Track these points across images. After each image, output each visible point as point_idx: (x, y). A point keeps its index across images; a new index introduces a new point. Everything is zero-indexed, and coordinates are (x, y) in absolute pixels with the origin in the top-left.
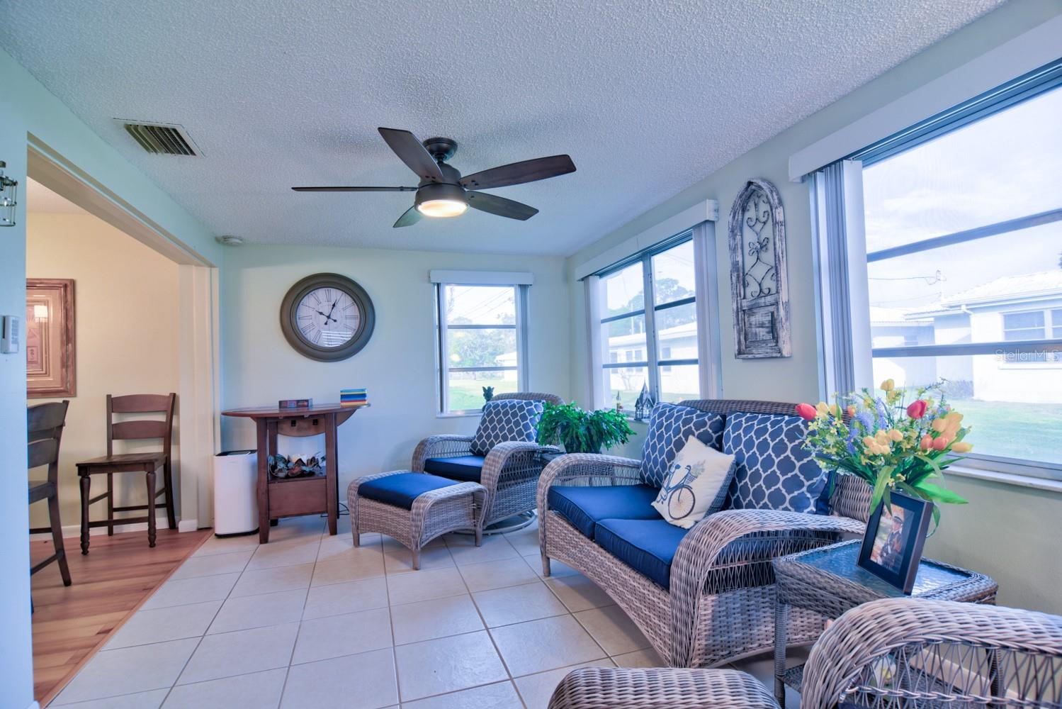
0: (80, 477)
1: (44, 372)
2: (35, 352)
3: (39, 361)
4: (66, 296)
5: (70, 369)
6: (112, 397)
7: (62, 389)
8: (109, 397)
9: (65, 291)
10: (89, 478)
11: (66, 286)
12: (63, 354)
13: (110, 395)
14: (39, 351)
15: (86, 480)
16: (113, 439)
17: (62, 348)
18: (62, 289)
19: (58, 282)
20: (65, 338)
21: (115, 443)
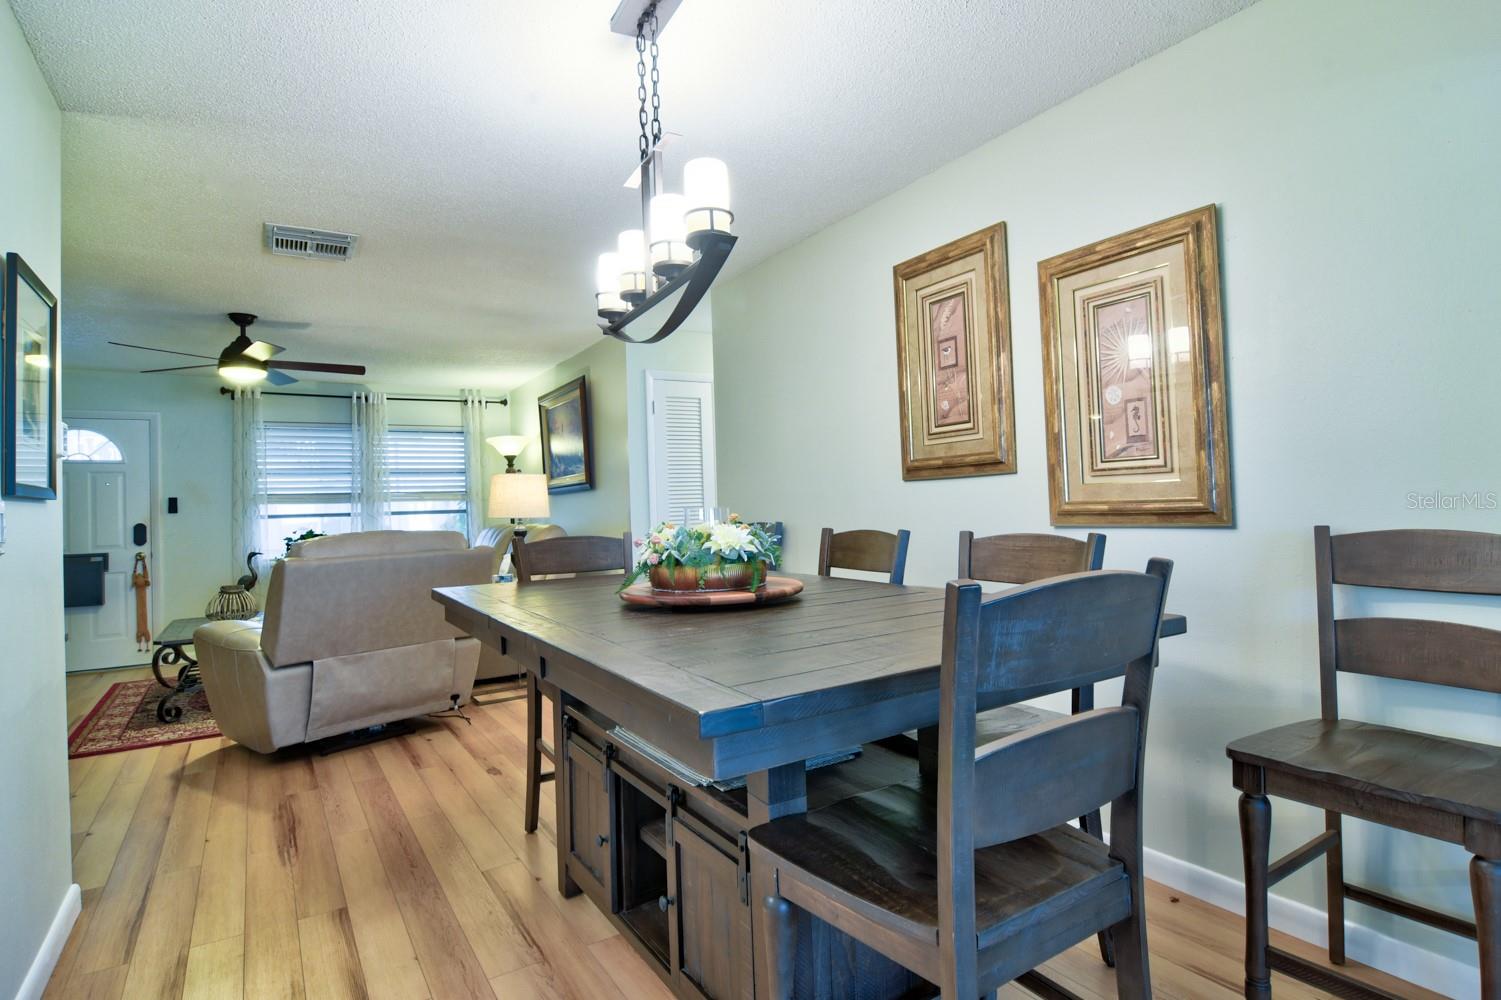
0: (1239, 793)
1: (1160, 462)
2: (1142, 413)
3: (1151, 436)
4: (1200, 254)
5: (1218, 451)
6: (1333, 533)
7: (1200, 505)
8: (1321, 532)
9: (1198, 241)
10: (1267, 803)
11: (1198, 227)
12: (1198, 412)
13: (1327, 528)
14: (1149, 409)
15: (1257, 807)
16: (1339, 668)
17: (1196, 396)
18: (1191, 237)
19: (1182, 221)
20: (1201, 367)
21: (1345, 681)
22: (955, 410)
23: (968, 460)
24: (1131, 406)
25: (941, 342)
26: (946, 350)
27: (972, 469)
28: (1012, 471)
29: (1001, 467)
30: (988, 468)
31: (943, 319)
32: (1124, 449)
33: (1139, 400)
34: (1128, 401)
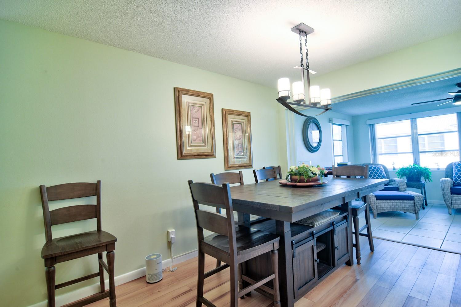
18: (249, 117)
19: (247, 113)
22: (198, 139)
23: (205, 154)
24: (239, 145)
25: (194, 118)
26: (195, 121)
27: (205, 156)
28: (215, 157)
29: (213, 156)
30: (210, 156)
31: (194, 112)
32: (238, 153)
33: (241, 144)
34: (239, 144)
